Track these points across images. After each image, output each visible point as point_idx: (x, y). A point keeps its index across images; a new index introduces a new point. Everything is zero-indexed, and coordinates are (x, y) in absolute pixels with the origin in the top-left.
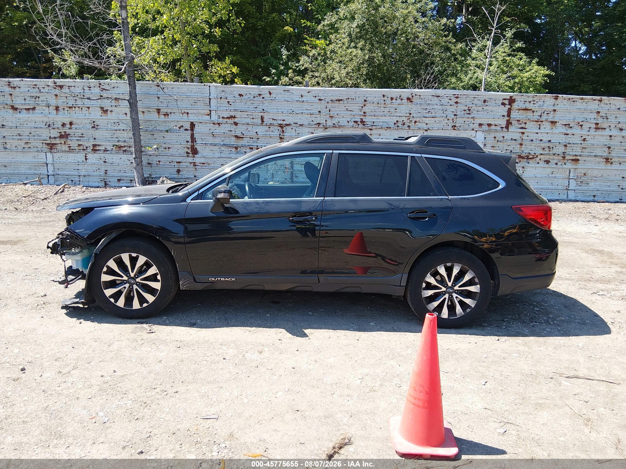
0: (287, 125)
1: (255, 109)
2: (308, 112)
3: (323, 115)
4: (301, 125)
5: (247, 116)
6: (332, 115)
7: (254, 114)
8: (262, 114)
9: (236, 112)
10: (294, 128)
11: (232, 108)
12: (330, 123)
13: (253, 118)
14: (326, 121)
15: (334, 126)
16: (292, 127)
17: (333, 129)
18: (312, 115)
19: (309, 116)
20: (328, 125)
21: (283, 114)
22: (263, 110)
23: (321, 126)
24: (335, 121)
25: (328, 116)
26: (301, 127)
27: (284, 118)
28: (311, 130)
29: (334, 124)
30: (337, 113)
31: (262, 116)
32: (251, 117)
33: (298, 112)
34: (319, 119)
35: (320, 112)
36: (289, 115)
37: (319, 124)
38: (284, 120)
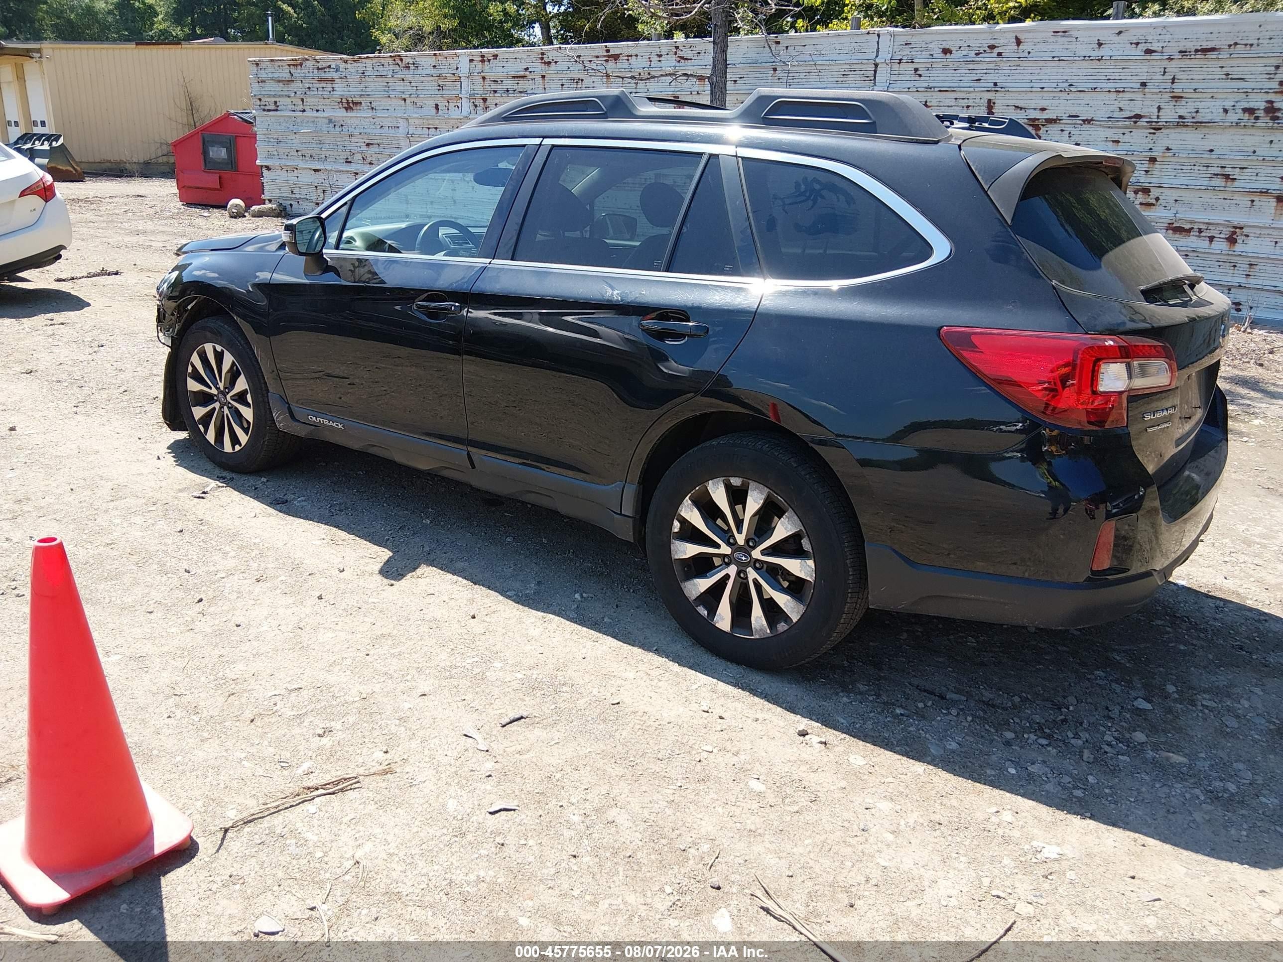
0: (1050, 121)
1: (976, 84)
2: (1111, 85)
3: (1153, 93)
4: (1087, 121)
5: (953, 103)
6: (1178, 91)
7: (972, 96)
8: (991, 96)
9: (929, 94)
10: (1068, 128)
11: (922, 83)
12: (1169, 114)
13: (968, 107)
14: (1159, 108)
15: (1181, 123)
16: (1062, 127)
17: (1178, 130)
18: (1121, 95)
19: (1113, 96)
20: (1163, 119)
21: (1045, 95)
22: (995, 84)
23: (1142, 122)
24: (1184, 109)
25: (1167, 96)
26: (1086, 127)
27: (1043, 104)
28: (1111, 134)
29: (1181, 117)
30: (1194, 86)
31: (989, 101)
32: (964, 103)
33: (1082, 86)
34: (1138, 104)
35: (1144, 84)
36: (1061, 94)
37: (1138, 116)
38: (1043, 109)
